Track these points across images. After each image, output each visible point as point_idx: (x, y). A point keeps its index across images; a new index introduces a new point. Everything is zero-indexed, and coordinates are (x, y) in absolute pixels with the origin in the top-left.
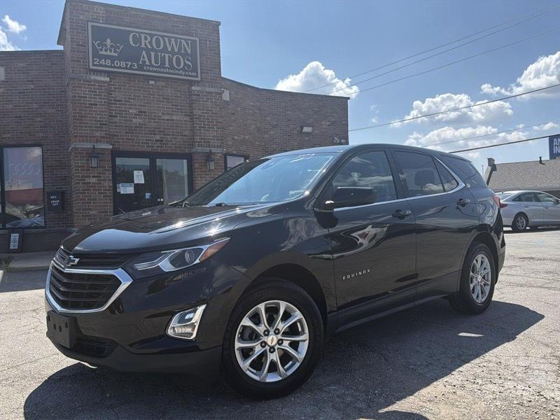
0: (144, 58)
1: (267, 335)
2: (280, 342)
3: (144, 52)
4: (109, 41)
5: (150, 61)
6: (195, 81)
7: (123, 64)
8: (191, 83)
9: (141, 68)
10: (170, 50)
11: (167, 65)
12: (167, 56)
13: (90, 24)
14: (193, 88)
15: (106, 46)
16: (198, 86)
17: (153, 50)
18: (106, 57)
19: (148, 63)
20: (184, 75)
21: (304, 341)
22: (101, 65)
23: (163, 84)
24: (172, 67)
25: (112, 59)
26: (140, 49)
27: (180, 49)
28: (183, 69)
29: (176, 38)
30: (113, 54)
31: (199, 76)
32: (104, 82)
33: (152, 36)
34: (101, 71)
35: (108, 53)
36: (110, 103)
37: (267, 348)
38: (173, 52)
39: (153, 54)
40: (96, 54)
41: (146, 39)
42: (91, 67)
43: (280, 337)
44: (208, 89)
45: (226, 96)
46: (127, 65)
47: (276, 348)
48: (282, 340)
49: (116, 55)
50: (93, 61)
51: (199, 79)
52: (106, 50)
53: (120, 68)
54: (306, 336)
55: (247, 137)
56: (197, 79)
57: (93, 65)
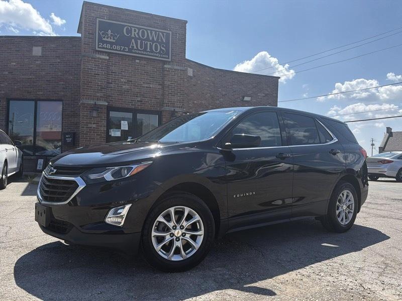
0: (133, 44)
1: (175, 229)
2: (184, 235)
3: (133, 40)
4: (110, 31)
5: (137, 47)
6: (167, 61)
7: (118, 48)
8: (165, 63)
9: (130, 51)
10: (151, 39)
11: (148, 50)
12: (149, 43)
13: (98, 19)
14: (165, 66)
15: (108, 35)
16: (169, 65)
17: (139, 38)
18: (107, 42)
19: (135, 48)
20: (160, 57)
21: (200, 235)
22: (103, 48)
23: (145, 62)
24: (152, 51)
25: (112, 43)
26: (131, 38)
27: (158, 39)
28: (159, 53)
29: (156, 31)
30: (112, 40)
31: (170, 57)
32: (105, 59)
33: (140, 29)
34: (103, 52)
35: (109, 40)
36: (108, 74)
37: (174, 238)
38: (153, 41)
39: (139, 41)
40: (100, 40)
41: (135, 31)
42: (97, 49)
43: (183, 231)
44: (176, 67)
45: (190, 72)
46: (121, 48)
47: (180, 238)
48: (185, 233)
49: (114, 41)
50: (99, 45)
51: (170, 60)
52: (107, 38)
53: (116, 50)
54: (202, 232)
55: (203, 102)
56: (168, 60)
57: (99, 48)
